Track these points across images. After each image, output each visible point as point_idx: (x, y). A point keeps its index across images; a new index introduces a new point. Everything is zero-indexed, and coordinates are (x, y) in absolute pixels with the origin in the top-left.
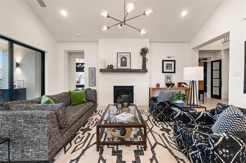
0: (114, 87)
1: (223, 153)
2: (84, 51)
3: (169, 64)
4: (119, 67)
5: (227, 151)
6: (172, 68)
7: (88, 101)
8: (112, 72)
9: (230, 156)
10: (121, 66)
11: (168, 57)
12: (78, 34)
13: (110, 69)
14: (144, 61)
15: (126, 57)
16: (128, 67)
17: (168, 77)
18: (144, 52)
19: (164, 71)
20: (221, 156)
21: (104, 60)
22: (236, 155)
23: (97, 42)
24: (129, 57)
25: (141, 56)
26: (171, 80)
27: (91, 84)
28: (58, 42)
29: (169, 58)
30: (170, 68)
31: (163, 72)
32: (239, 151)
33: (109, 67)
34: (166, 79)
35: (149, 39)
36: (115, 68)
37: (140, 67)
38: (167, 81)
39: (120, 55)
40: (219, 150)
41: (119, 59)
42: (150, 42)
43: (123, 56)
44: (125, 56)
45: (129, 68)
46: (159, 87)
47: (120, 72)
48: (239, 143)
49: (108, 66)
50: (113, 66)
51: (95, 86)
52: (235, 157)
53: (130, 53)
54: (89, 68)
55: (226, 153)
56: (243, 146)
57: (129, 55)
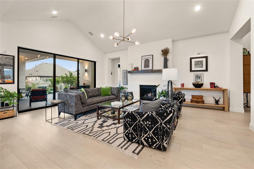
0: (141, 86)
1: (147, 124)
2: (120, 57)
3: (199, 61)
4: (143, 68)
5: (150, 123)
6: (203, 66)
7: (112, 95)
9: (151, 126)
10: (144, 68)
13: (136, 70)
15: (149, 59)
16: (150, 68)
17: (198, 77)
18: (165, 52)
19: (192, 70)
20: (146, 125)
21: (132, 63)
22: (156, 126)
23: (127, 49)
24: (151, 59)
26: (201, 80)
27: (124, 83)
28: (105, 53)
29: (199, 55)
30: (201, 65)
32: (158, 124)
34: (195, 78)
35: (171, 39)
36: (140, 69)
37: (161, 67)
38: (196, 80)
39: (144, 58)
40: (144, 121)
41: (143, 61)
43: (146, 59)
45: (152, 69)
46: (184, 87)
48: (158, 119)
49: (135, 68)
50: (138, 68)
51: (127, 84)
52: (155, 127)
53: (153, 55)
54: (123, 70)
55: (149, 124)
56: (160, 122)
57: (152, 57)
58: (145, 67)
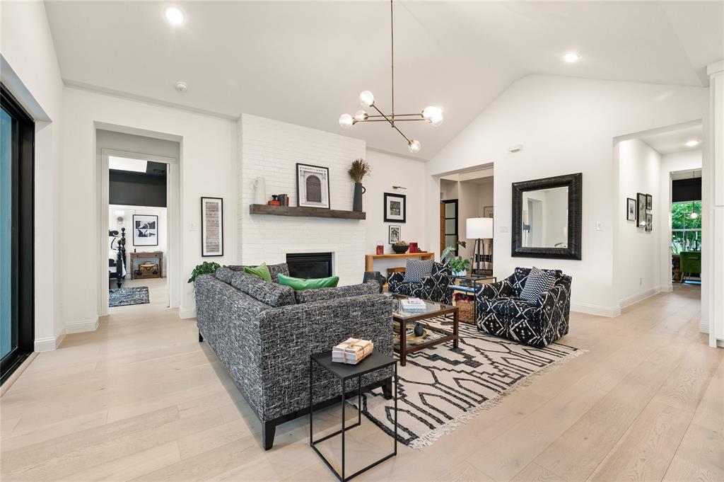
0: (288, 256)
2: (181, 137)
3: (395, 202)
4: (303, 202)
6: (400, 211)
8: (289, 214)
11: (395, 188)
12: (182, 85)
13: (278, 206)
14: (358, 192)
15: (319, 177)
16: (324, 204)
17: (394, 232)
18: (357, 171)
19: (387, 218)
21: (264, 178)
24: (325, 178)
25: (350, 180)
26: (399, 238)
27: (207, 251)
28: (66, 84)
29: (395, 190)
30: (398, 210)
31: (386, 220)
33: (274, 200)
34: (391, 234)
35: (364, 143)
36: (292, 204)
37: (348, 207)
38: (392, 239)
39: (305, 172)
41: (302, 180)
42: (368, 148)
43: (311, 174)
44: (315, 175)
45: (328, 207)
46: (382, 253)
47: (308, 216)
49: (274, 196)
50: (288, 198)
51: (223, 255)
53: (328, 169)
54: (202, 198)
57: (326, 173)
58: (308, 199)
